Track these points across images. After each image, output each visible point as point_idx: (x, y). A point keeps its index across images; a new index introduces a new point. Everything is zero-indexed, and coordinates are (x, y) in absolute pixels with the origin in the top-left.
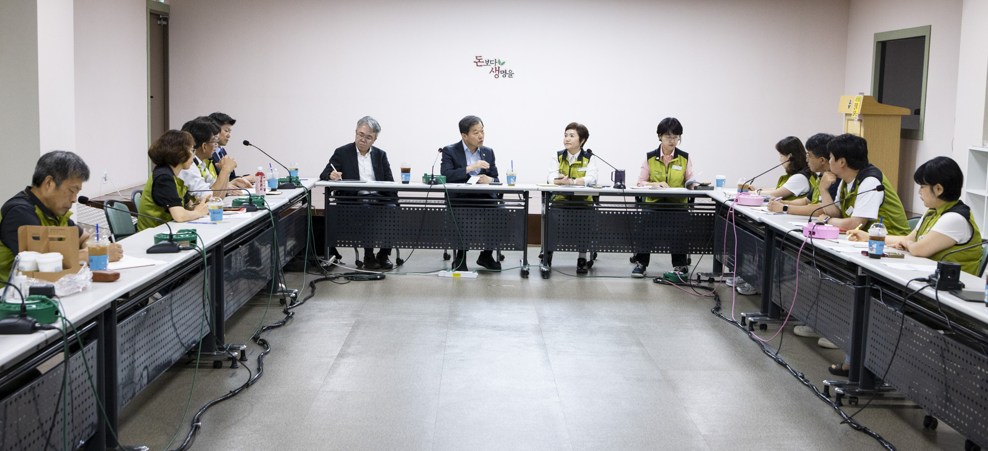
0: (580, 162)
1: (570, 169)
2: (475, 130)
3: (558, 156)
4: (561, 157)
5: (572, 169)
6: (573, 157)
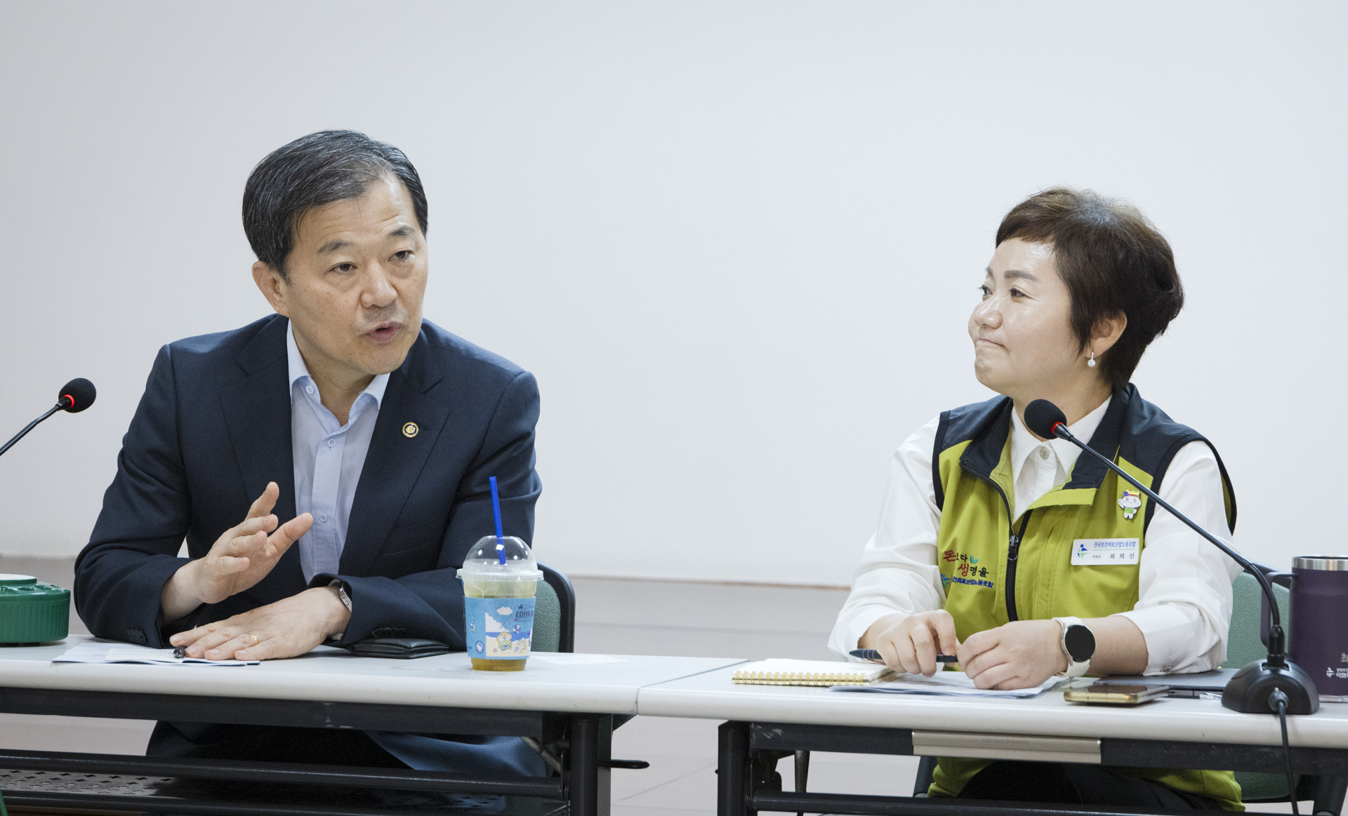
0: (1084, 496)
1: (1013, 552)
2: (337, 246)
3: (941, 444)
4: (953, 455)
5: (1026, 546)
6: (1044, 454)
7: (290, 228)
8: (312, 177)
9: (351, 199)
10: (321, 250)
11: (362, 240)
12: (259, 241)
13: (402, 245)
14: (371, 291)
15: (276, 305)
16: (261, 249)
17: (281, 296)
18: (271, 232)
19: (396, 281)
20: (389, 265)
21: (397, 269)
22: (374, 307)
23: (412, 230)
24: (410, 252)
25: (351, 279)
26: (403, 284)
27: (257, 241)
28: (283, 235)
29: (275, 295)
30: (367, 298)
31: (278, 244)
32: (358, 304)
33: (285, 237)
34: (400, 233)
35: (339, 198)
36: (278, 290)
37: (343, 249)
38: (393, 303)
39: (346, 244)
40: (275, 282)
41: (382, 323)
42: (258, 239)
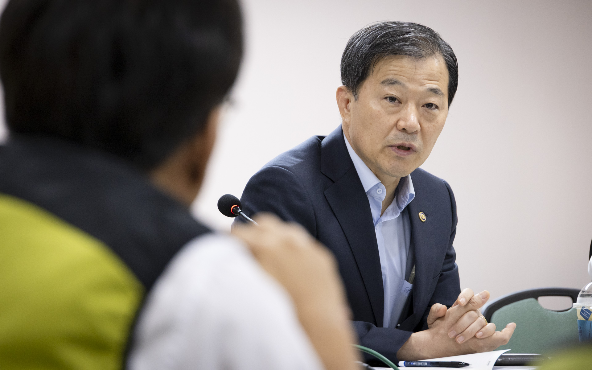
7: (369, 65)
8: (394, 38)
9: (414, 58)
10: (383, 82)
11: (411, 86)
12: (347, 70)
13: (433, 100)
14: (405, 120)
15: (344, 116)
16: (346, 75)
17: (349, 111)
18: (357, 64)
19: (423, 121)
20: (421, 109)
21: (426, 114)
22: (404, 130)
23: (443, 94)
24: (437, 107)
25: (396, 108)
26: (426, 125)
27: (346, 70)
28: (363, 68)
29: (345, 109)
30: (402, 124)
31: (358, 73)
32: (394, 126)
33: (364, 69)
34: (435, 91)
35: (406, 54)
36: (348, 108)
37: (396, 86)
38: (416, 132)
39: (400, 83)
40: (348, 101)
41: (404, 142)
42: (347, 68)
